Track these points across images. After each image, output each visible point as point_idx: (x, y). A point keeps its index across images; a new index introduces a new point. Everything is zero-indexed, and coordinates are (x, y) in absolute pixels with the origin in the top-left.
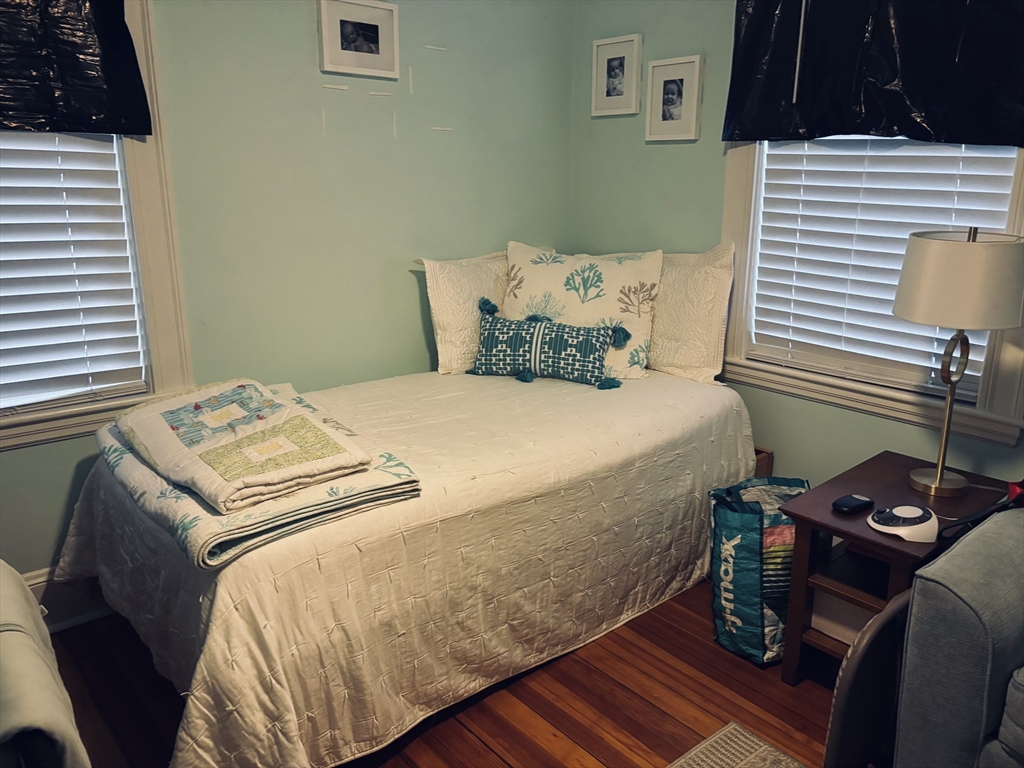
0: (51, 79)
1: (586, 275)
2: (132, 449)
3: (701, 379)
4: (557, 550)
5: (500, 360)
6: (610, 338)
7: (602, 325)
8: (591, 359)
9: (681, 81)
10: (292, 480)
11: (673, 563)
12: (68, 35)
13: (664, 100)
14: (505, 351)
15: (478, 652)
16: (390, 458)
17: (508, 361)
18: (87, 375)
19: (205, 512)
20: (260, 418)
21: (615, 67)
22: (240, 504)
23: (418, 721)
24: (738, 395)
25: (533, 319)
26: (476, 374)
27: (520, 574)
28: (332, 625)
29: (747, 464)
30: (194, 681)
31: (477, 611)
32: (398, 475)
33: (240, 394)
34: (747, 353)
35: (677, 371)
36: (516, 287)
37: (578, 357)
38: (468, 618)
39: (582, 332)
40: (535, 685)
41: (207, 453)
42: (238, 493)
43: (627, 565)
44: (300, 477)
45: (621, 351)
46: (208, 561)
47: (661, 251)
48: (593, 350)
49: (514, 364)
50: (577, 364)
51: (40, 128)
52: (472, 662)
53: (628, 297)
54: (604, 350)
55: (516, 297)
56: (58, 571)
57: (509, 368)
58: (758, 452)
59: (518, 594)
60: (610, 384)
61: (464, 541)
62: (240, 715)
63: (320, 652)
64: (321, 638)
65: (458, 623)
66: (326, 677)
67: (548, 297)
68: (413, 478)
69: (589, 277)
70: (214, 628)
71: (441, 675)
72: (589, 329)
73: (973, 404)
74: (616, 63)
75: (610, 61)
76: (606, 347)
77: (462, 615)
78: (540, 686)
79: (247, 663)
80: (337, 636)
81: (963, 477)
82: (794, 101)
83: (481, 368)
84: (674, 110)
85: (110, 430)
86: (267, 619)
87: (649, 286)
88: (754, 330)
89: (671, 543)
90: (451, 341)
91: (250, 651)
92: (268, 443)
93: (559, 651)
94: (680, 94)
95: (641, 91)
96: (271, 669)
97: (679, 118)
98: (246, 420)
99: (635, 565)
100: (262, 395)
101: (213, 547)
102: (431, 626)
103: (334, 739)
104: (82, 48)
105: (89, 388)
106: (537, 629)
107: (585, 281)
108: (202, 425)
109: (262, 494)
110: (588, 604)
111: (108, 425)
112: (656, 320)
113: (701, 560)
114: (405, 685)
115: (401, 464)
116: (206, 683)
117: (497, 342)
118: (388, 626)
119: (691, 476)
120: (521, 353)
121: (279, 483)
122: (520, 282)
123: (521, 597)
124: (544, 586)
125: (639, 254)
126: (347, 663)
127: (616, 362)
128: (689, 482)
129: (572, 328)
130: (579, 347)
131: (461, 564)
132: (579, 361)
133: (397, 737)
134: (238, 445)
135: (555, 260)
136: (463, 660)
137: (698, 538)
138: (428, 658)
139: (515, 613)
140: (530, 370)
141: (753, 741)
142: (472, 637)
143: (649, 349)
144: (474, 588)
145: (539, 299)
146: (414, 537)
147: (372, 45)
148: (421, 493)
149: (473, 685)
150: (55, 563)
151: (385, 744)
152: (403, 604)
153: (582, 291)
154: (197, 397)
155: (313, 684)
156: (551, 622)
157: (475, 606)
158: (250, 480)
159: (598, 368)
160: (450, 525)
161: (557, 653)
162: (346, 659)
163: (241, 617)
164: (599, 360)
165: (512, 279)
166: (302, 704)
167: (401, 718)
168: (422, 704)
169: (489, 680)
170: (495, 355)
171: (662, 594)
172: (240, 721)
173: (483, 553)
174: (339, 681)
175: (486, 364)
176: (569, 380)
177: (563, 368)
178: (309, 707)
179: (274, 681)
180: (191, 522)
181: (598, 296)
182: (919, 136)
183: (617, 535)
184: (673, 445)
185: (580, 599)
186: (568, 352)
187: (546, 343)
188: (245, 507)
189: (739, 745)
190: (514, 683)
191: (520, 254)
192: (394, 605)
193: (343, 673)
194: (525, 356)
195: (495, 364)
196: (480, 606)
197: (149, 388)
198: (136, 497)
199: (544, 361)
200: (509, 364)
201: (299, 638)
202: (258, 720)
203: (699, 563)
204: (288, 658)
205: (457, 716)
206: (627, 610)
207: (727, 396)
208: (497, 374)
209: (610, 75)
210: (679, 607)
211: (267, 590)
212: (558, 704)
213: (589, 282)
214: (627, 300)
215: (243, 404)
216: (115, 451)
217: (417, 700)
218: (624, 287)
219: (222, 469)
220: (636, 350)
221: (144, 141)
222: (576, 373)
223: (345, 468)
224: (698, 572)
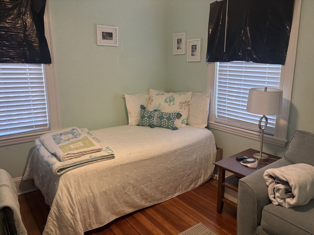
0: (26, 50)
1: (170, 98)
2: (43, 145)
3: (201, 128)
4: (154, 174)
5: (145, 122)
6: (176, 116)
7: (174, 112)
8: (170, 122)
9: (196, 45)
10: (80, 153)
11: (191, 179)
12: (30, 39)
13: (192, 50)
14: (147, 119)
15: (131, 201)
16: (108, 148)
17: (148, 122)
18: (33, 126)
19: (57, 161)
20: (76, 137)
21: (179, 41)
22: (66, 159)
23: (114, 219)
24: (211, 132)
25: (155, 111)
26: (139, 126)
27: (143, 180)
28: (89, 191)
29: (214, 152)
30: (53, 204)
31: (131, 190)
32: (109, 153)
33: (73, 131)
34: (215, 121)
35: (195, 125)
36: (151, 102)
37: (167, 121)
38: (128, 191)
39: (168, 114)
40: (148, 212)
41: (61, 146)
42: (66, 156)
43: (176, 179)
44: (83, 152)
45: (179, 120)
46: (57, 173)
47: (191, 92)
48: (171, 119)
49: (149, 123)
50: (166, 123)
51: (23, 62)
52: (129, 204)
53: (182, 105)
54: (174, 119)
55: (151, 104)
56: (24, 177)
57: (148, 124)
58: (217, 149)
59: (143, 186)
60: (175, 129)
61: (127, 171)
62: (64, 214)
63: (86, 198)
64: (87, 194)
65: (125, 193)
66: (88, 205)
67: (160, 105)
68: (113, 153)
69: (171, 99)
70: (58, 191)
71: (120, 207)
72: (170, 113)
73: (273, 135)
74: (179, 40)
75: (178, 40)
76: (175, 118)
77: (126, 191)
78: (150, 212)
79: (66, 200)
80: (91, 194)
81: (267, 156)
82: (225, 51)
83: (140, 124)
84: (194, 53)
85: (39, 140)
86: (72, 189)
87: (188, 102)
88: (217, 114)
89: (190, 174)
90: (132, 117)
91: (67, 197)
92: (76, 143)
93: (156, 203)
94: (196, 49)
95: (186, 48)
96: (72, 202)
97: (196, 55)
98: (72, 138)
99: (179, 179)
100: (78, 132)
101: (59, 170)
102: (117, 193)
103: (90, 222)
104: (34, 42)
105: (34, 129)
106: (149, 196)
107: (170, 100)
108: (61, 139)
109: (72, 156)
110: (164, 190)
111: (38, 139)
112: (190, 111)
113: (200, 179)
114: (110, 209)
115: (110, 150)
116: (56, 205)
117: (145, 117)
118: (105, 192)
119: (196, 155)
120: (151, 120)
121: (77, 154)
122: (152, 100)
123: (144, 186)
124: (151, 184)
125: (185, 93)
126: (94, 201)
127: (178, 123)
128: (195, 157)
129: (165, 113)
130: (167, 118)
131: (126, 177)
132: (167, 122)
133: (108, 223)
134: (69, 144)
135: (162, 94)
136: (127, 203)
137: (199, 173)
138: (116, 202)
139: (142, 191)
140: (154, 125)
141: (205, 228)
142: (129, 197)
143: (188, 119)
144: (129, 184)
145: (157, 105)
146: (112, 169)
147: (111, 38)
148: (115, 158)
149: (130, 210)
150: (23, 175)
151: (104, 225)
152: (109, 187)
153: (169, 103)
154: (62, 132)
155: (84, 207)
156: (153, 194)
157: (130, 188)
158: (69, 152)
159: (172, 124)
160: (123, 166)
161: (155, 203)
162: (93, 201)
163: (65, 188)
164: (172, 122)
165: (150, 100)
166: (81, 212)
167: (109, 218)
168: (115, 214)
169: (135, 209)
170: (144, 121)
171: (188, 188)
172: (64, 215)
173: (132, 174)
174: (91, 206)
175: (142, 123)
176: (164, 127)
177: (163, 124)
178: (83, 213)
179: (73, 205)
180: (54, 163)
181: (173, 104)
182: (256, 61)
183: (173, 170)
184: (190, 146)
185: (161, 188)
186: (164, 120)
187: (158, 117)
188: (68, 160)
189: (201, 229)
190: (142, 211)
191: (153, 92)
192: (107, 187)
193: (92, 204)
194: (152, 121)
195: (144, 123)
196: (131, 189)
197: (49, 129)
198: (42, 157)
199: (157, 122)
200: (148, 123)
201: (81, 194)
202: (69, 216)
203: (200, 180)
204: (77, 199)
205: (126, 219)
206: (177, 192)
207: (208, 132)
208: (145, 126)
209: (178, 44)
210: (193, 192)
211: (72, 181)
212: (153, 217)
213: (171, 100)
214: (181, 105)
215: (73, 134)
216: (39, 145)
217: (114, 213)
218: (180, 102)
219: (63, 149)
220: (183, 119)
221: (50, 65)
222: (166, 126)
223: (95, 150)
224: (199, 183)
